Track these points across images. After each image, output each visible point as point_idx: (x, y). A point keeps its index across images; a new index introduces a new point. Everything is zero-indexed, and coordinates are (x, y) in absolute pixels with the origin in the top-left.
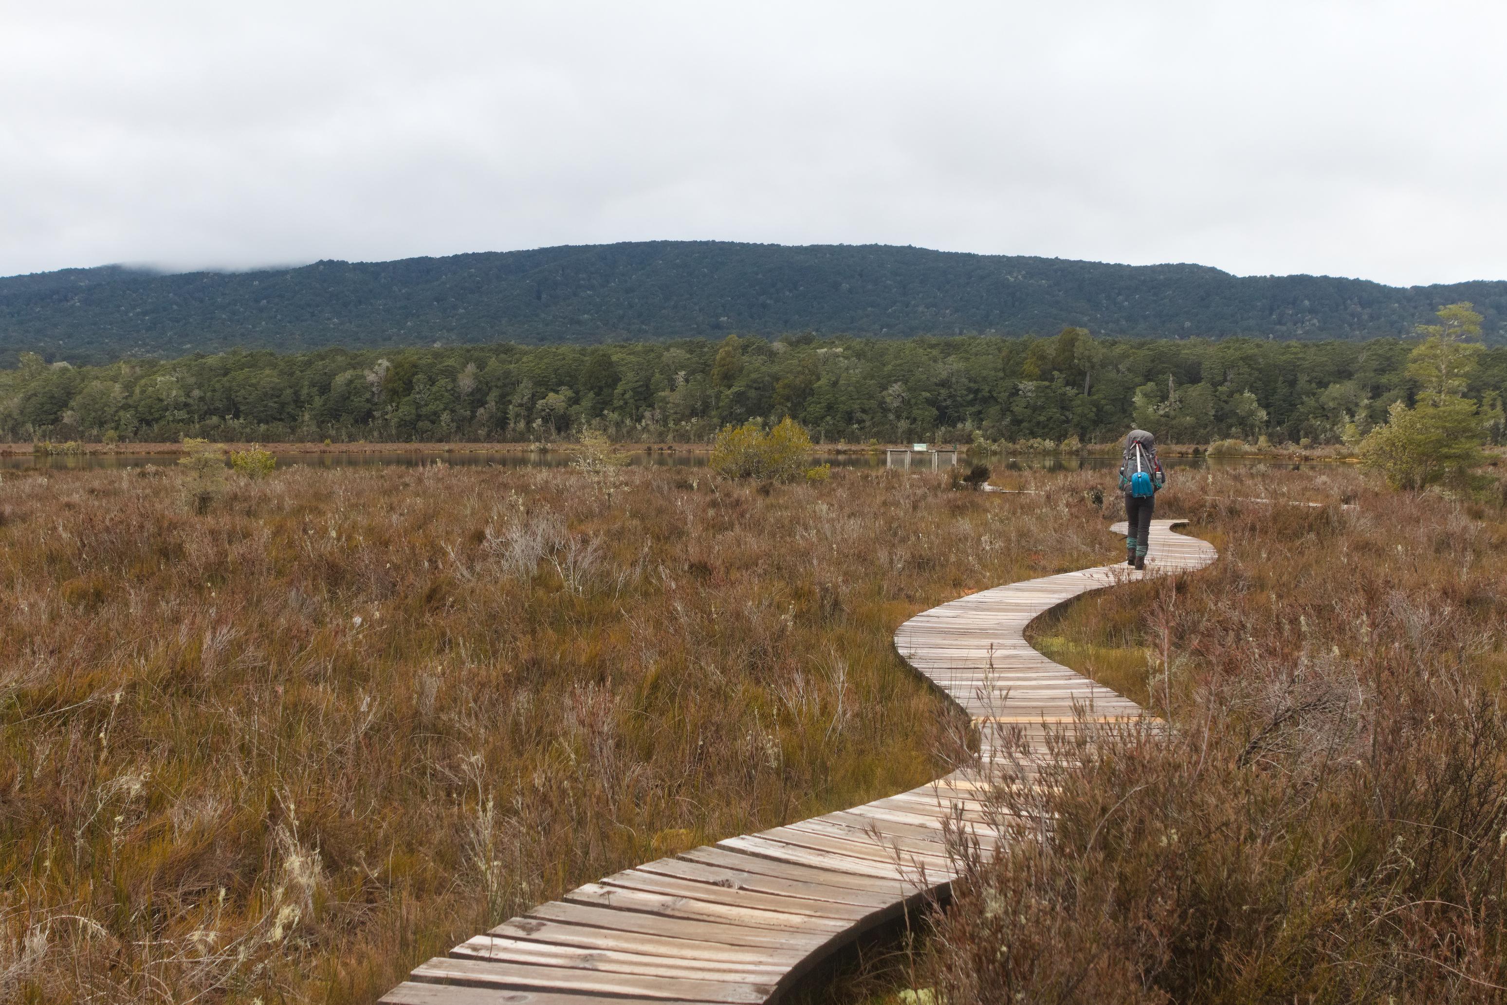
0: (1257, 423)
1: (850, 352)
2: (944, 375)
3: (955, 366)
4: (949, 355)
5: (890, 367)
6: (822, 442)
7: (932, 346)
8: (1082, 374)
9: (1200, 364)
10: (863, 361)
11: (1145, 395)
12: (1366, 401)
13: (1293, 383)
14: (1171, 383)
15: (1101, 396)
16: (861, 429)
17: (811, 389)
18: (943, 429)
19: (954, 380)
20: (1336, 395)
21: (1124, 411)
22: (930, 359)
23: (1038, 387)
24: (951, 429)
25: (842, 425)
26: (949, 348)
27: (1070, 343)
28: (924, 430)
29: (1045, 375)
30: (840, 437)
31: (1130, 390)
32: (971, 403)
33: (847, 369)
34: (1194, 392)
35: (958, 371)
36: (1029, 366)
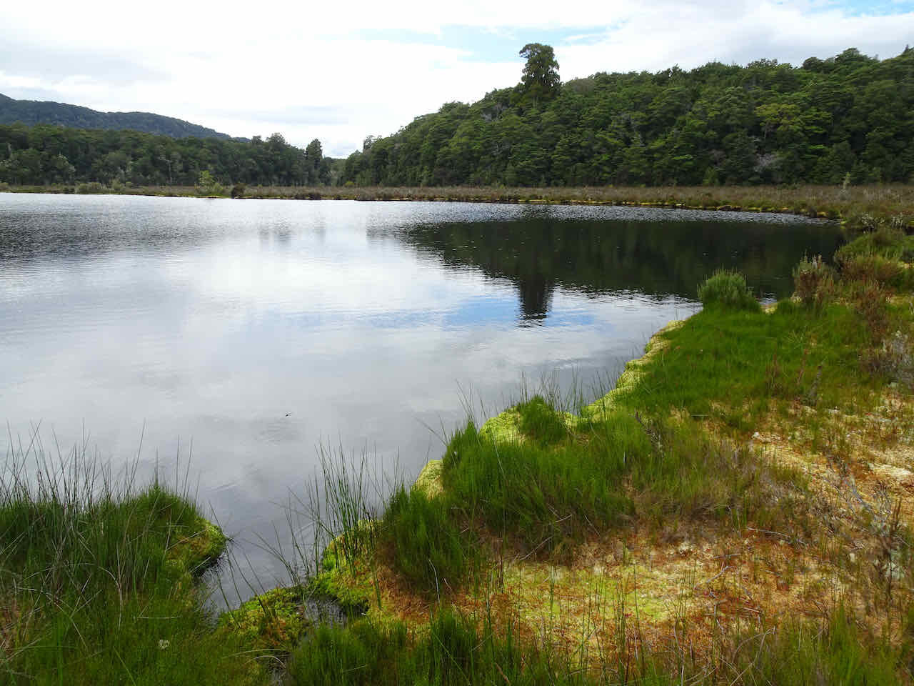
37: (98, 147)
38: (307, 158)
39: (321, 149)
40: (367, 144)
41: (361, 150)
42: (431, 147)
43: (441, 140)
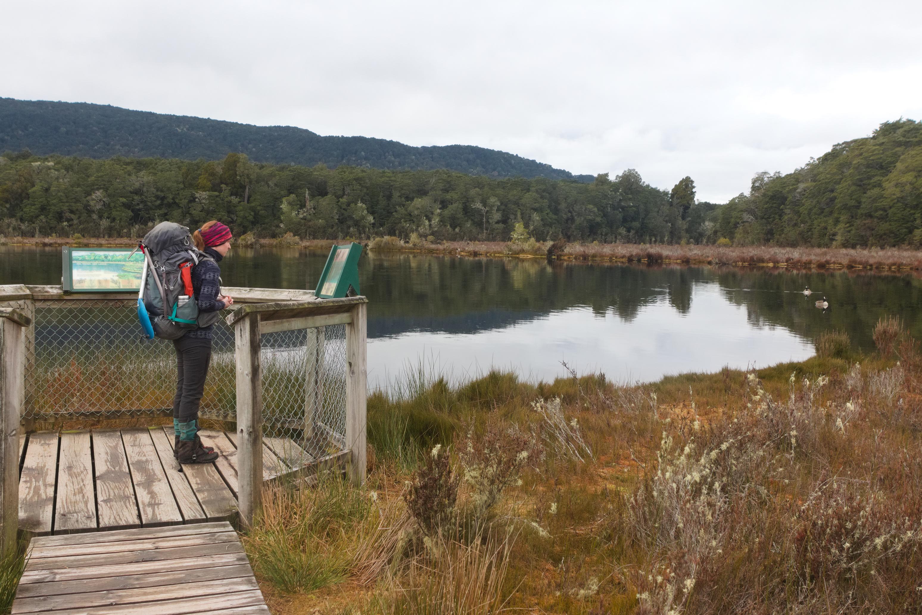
0: (367, 224)
1: (60, 166)
2: (137, 185)
3: (145, 179)
4: (140, 170)
5: (93, 178)
6: (37, 236)
7: (128, 164)
8: (243, 187)
9: (325, 182)
10: (71, 173)
11: (290, 203)
12: (439, 211)
13: (389, 197)
14: (307, 195)
15: (258, 203)
16: (70, 226)
17: (27, 194)
18: (137, 226)
19: (145, 189)
20: (419, 206)
21: (274, 215)
22: (125, 173)
23: (210, 196)
24: (143, 226)
25: (53, 223)
26: (140, 166)
27: (232, 165)
28: (122, 227)
29: (214, 188)
30: (52, 232)
31: (278, 200)
32: (159, 207)
33: (57, 178)
34: (325, 202)
35: (148, 183)
36: (203, 180)
37: (403, 192)
38: (671, 204)
39: (694, 190)
40: (757, 184)
41: (747, 193)
42: (853, 188)
43: (869, 178)
